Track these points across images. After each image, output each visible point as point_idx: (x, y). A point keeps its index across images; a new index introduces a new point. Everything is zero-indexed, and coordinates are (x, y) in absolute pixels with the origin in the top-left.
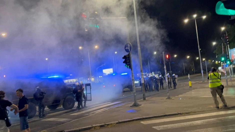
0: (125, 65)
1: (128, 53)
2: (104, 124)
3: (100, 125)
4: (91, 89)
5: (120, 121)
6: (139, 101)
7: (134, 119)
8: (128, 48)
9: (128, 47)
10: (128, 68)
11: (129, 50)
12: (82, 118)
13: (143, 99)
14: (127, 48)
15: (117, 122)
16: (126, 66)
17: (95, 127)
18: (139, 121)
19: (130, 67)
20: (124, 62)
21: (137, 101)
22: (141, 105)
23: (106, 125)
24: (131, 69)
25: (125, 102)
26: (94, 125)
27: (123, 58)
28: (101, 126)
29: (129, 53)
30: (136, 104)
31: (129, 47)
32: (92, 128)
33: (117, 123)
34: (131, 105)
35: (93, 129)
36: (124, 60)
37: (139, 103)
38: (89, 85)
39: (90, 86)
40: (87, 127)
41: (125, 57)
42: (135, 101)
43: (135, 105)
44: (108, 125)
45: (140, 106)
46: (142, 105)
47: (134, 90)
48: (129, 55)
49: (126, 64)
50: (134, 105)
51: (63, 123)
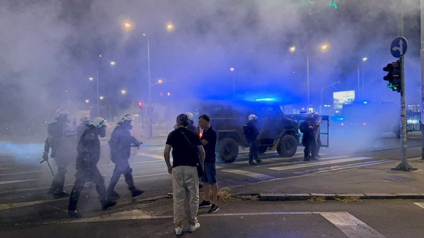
0: (389, 85)
1: (398, 59)
2: (334, 195)
3: (327, 195)
4: (328, 125)
5: (369, 195)
6: (412, 162)
7: (399, 194)
8: (398, 48)
9: (399, 46)
10: (394, 90)
11: (401, 54)
12: (291, 177)
13: (421, 157)
14: (395, 49)
15: (363, 195)
16: (391, 86)
17: (315, 198)
18: (410, 200)
19: (400, 89)
20: (385, 78)
21: (408, 160)
22: (416, 169)
23: (339, 197)
24: (402, 93)
25: (379, 160)
26: (314, 194)
27: (385, 69)
28: (329, 199)
29: (401, 58)
30: (405, 164)
31: (401, 46)
32: (310, 197)
33: (361, 198)
34: (394, 167)
35: (312, 200)
36: (386, 73)
37: (413, 165)
38: (326, 118)
39: (327, 121)
40: (301, 195)
41: (389, 68)
42: (404, 160)
43: (403, 168)
44: (342, 198)
45: (415, 171)
46: (419, 170)
47: (403, 137)
48: (399, 63)
49: (391, 81)
50: (399, 168)
51: (256, 180)
